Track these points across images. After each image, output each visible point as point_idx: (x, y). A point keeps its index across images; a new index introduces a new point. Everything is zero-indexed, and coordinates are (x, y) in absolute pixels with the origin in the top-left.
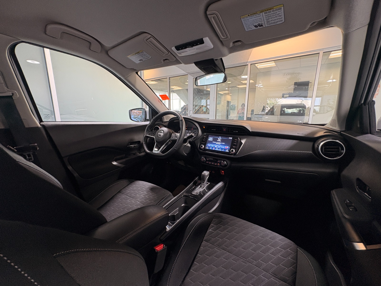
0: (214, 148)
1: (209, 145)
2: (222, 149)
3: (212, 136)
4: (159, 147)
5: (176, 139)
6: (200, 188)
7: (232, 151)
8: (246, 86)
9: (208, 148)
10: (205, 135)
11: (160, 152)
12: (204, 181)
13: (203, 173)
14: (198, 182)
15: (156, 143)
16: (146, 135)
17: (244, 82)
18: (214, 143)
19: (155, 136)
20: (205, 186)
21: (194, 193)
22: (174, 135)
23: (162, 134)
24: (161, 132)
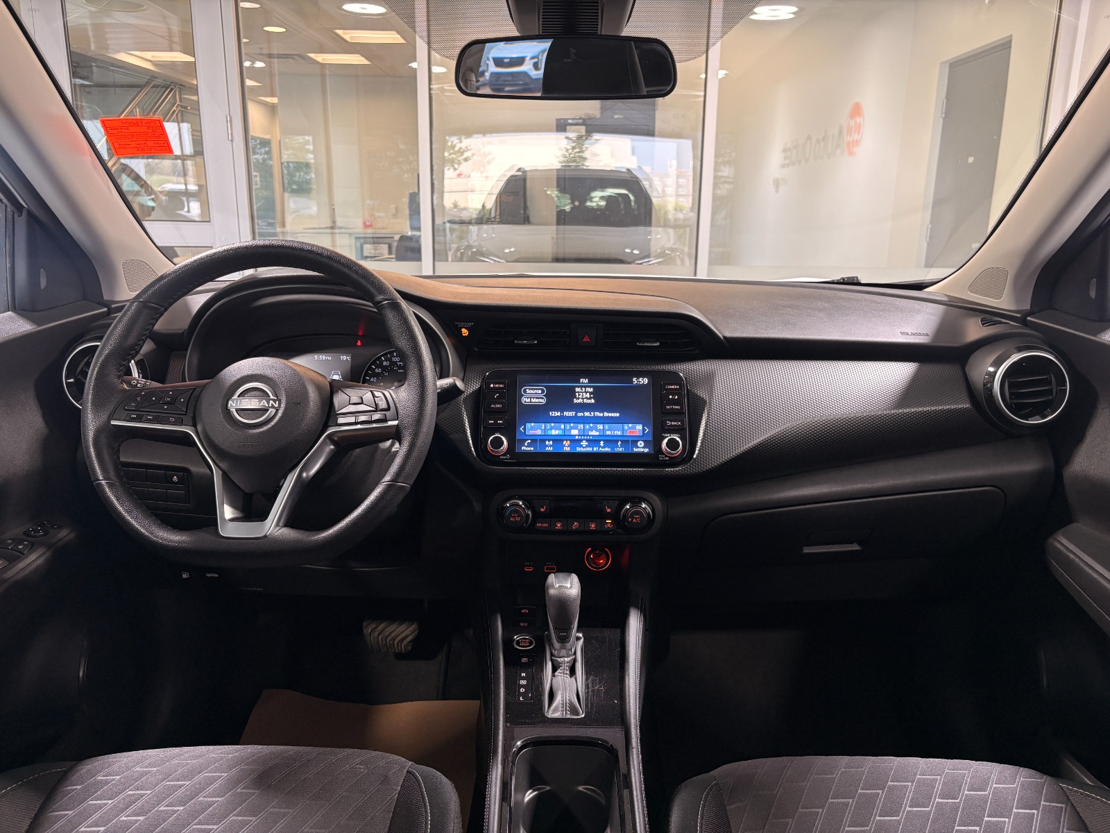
0: (566, 443)
1: (532, 428)
2: (611, 441)
3: (536, 378)
4: (247, 491)
5: (396, 423)
6: (556, 674)
7: (674, 444)
8: (356, 59)
9: (532, 449)
10: (496, 377)
11: (277, 525)
12: (568, 629)
13: (553, 586)
14: (518, 643)
15: (221, 465)
16: (113, 422)
17: (350, 35)
18: (559, 414)
19: (188, 419)
20: (575, 653)
21: (555, 710)
22: (362, 403)
23: (271, 402)
24: (257, 393)
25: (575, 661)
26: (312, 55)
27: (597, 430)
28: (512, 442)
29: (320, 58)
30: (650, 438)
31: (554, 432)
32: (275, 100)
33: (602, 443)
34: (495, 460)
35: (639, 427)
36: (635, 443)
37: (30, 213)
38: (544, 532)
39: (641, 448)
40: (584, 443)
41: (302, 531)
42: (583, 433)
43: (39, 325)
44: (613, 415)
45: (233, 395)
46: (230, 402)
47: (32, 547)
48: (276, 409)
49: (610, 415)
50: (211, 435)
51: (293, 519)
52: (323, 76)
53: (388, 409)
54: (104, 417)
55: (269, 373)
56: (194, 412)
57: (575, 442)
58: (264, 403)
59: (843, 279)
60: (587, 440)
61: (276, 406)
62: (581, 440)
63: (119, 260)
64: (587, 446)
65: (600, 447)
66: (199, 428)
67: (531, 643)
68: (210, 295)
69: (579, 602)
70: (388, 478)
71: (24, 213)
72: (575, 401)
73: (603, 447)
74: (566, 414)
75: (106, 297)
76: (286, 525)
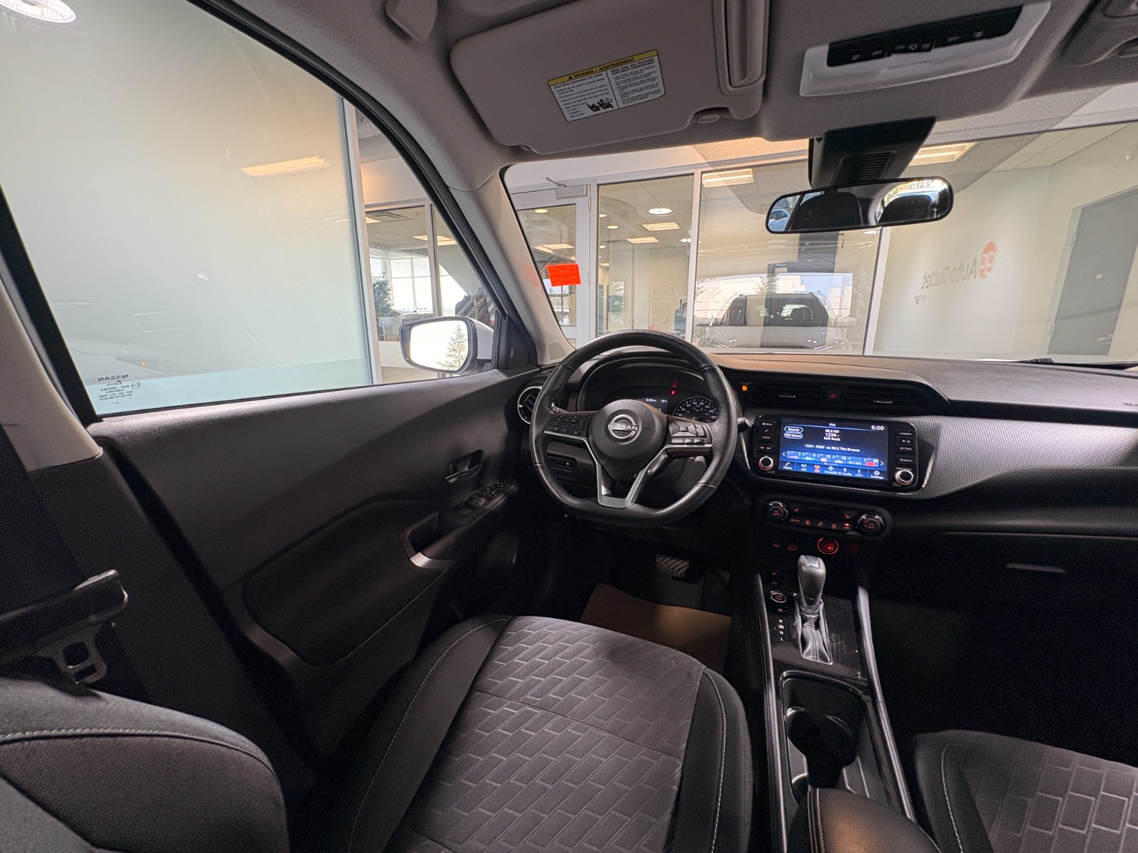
0: (817, 467)
1: (792, 455)
2: (851, 469)
3: (795, 421)
4: (614, 478)
5: (710, 446)
6: (805, 625)
7: (905, 476)
8: (652, 240)
9: (791, 468)
10: (766, 419)
11: (632, 502)
12: (815, 597)
13: (805, 565)
14: (774, 596)
15: (601, 462)
16: (546, 432)
17: (650, 227)
18: (812, 446)
19: (584, 433)
20: (818, 613)
21: (808, 654)
22: (687, 431)
23: (633, 427)
24: (625, 421)
25: (818, 619)
26: (629, 240)
27: (842, 460)
28: (776, 463)
29: (633, 241)
30: (885, 470)
31: (807, 458)
32: (608, 265)
33: (845, 470)
34: (765, 474)
35: (876, 461)
36: (872, 472)
37: (509, 318)
38: (796, 525)
39: (877, 475)
40: (831, 468)
41: (647, 508)
42: (831, 461)
43: (509, 376)
44: (854, 450)
45: (610, 421)
46: (609, 425)
47: (499, 493)
48: (636, 432)
49: (852, 450)
50: (597, 443)
51: (640, 500)
52: (633, 250)
53: (705, 436)
54: (541, 429)
55: (632, 409)
56: (588, 430)
57: (824, 467)
58: (629, 427)
59: (1037, 360)
60: (833, 467)
61: (636, 429)
62: (829, 466)
63: (548, 342)
64: (833, 470)
65: (843, 472)
66: (590, 438)
67: (783, 599)
68: (596, 361)
69: (824, 579)
70: (703, 481)
71: (507, 318)
72: (825, 438)
73: (846, 472)
74: (817, 446)
75: (539, 363)
76: (637, 502)
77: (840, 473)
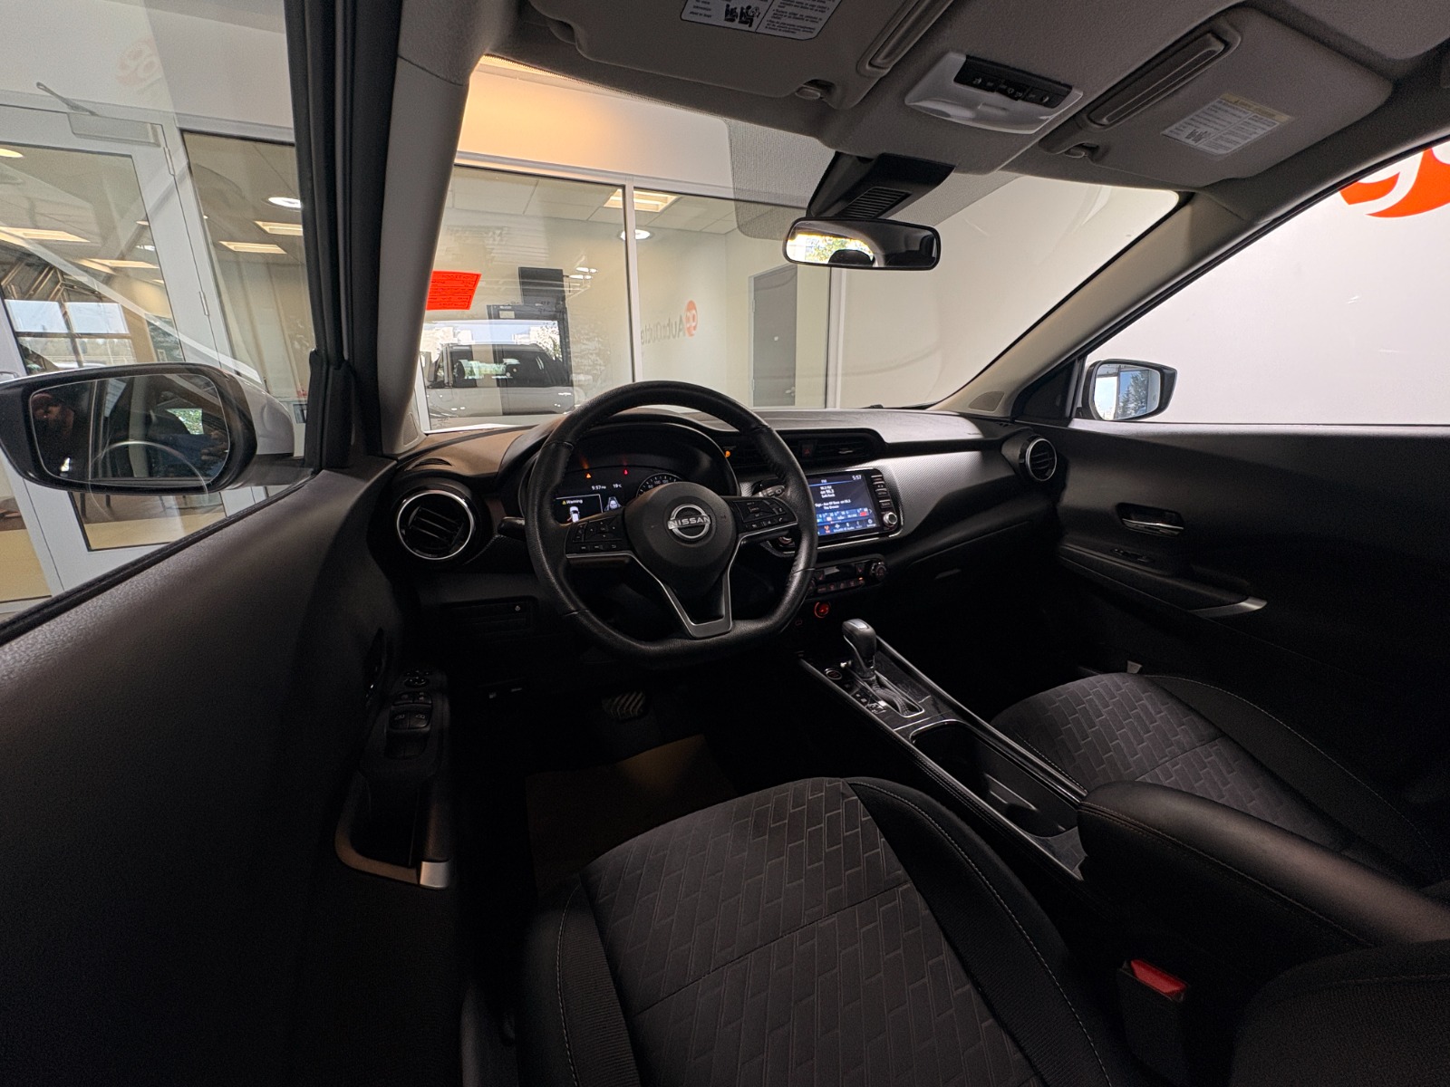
0: (827, 528)
2: (853, 522)
5: (795, 523)
7: (891, 518)
8: (274, 249)
16: (572, 557)
17: (269, 227)
19: (626, 544)
22: (761, 511)
23: (705, 519)
24: (691, 512)
27: (842, 516)
30: (875, 517)
33: (848, 524)
35: (866, 510)
36: (866, 521)
39: (871, 524)
41: (754, 620)
45: (669, 517)
46: (669, 523)
48: (710, 525)
49: (847, 503)
50: (654, 554)
57: (832, 526)
58: (700, 520)
60: (838, 524)
61: (709, 521)
62: (834, 524)
64: (839, 528)
65: (847, 527)
66: (638, 549)
67: (838, 675)
70: (801, 567)
72: (823, 496)
76: (738, 619)
77: (845, 529)
